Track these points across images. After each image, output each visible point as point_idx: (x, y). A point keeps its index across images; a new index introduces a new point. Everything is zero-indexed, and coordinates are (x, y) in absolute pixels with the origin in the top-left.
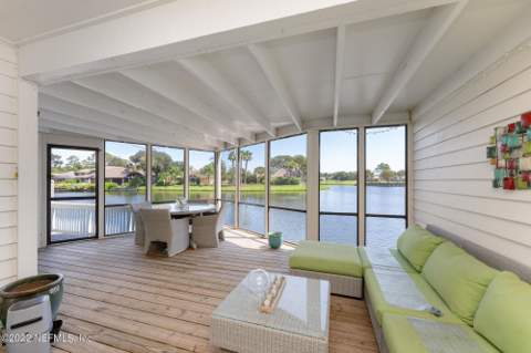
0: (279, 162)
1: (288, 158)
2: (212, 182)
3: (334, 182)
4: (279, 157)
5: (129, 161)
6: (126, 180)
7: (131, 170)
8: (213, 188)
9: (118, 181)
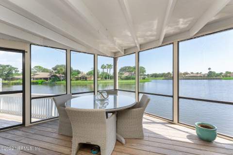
0: (125, 69)
1: (129, 68)
2: (93, 79)
3: (151, 78)
4: (126, 67)
5: (52, 70)
6: (50, 78)
7: (53, 74)
8: (93, 82)
9: (46, 79)
